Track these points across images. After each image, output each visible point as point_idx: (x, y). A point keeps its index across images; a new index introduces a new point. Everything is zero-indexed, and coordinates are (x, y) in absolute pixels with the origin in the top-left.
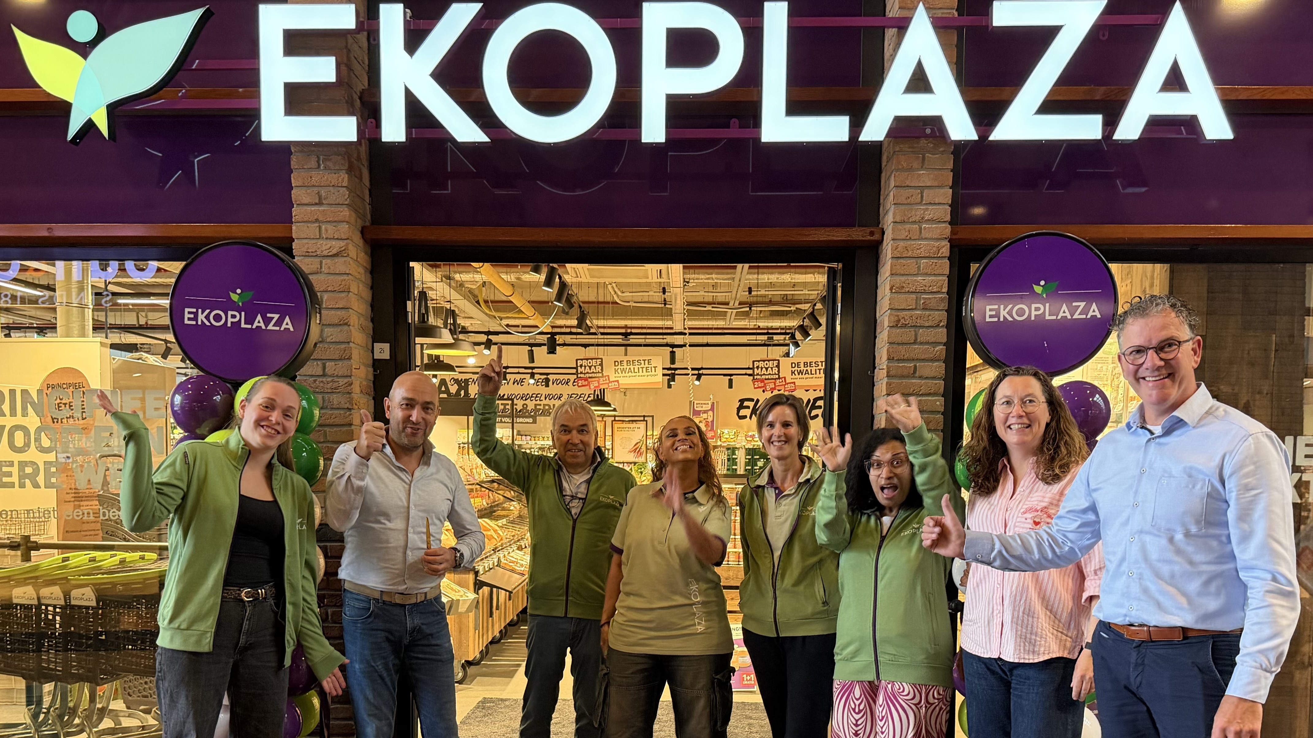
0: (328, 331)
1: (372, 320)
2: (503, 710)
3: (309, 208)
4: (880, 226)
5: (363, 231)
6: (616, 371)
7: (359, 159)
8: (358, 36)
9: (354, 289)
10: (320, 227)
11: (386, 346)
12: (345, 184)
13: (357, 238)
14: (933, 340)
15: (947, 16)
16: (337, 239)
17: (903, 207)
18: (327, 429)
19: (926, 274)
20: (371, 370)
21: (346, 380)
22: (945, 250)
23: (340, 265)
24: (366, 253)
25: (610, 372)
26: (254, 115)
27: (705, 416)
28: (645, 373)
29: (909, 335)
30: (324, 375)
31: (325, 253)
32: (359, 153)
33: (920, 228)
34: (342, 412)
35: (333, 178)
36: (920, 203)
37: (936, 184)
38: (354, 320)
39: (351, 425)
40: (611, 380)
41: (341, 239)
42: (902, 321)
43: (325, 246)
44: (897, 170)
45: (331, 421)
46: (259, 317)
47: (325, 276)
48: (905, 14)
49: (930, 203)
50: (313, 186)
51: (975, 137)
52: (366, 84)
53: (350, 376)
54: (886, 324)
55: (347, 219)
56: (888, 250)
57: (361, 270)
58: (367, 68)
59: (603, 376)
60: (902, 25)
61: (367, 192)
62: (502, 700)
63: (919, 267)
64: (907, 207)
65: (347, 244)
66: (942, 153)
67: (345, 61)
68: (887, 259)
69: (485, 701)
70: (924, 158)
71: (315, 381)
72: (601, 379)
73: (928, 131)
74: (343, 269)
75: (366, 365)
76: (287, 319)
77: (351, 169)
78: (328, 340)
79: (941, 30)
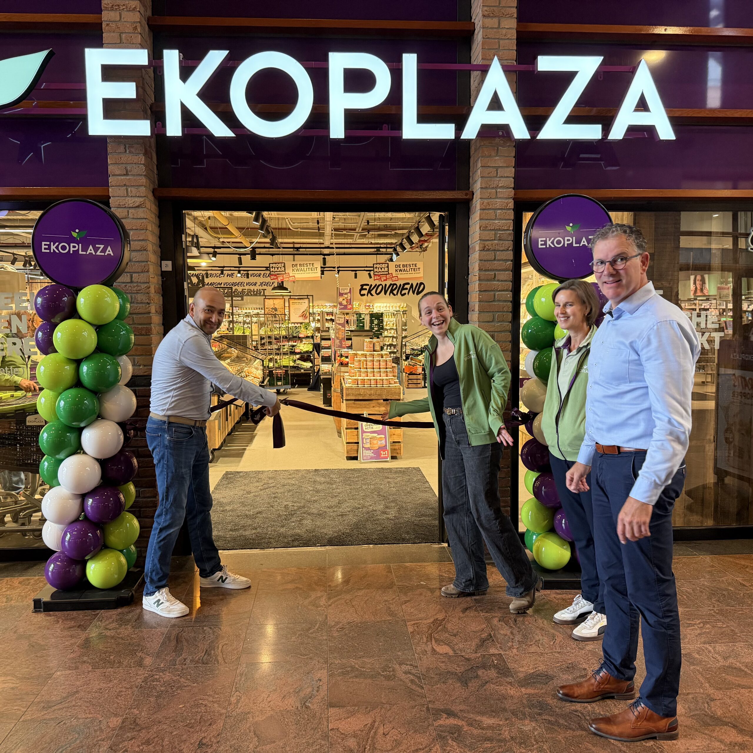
0: (133, 254)
1: (160, 247)
2: (239, 479)
3: (119, 178)
4: (470, 190)
5: (154, 191)
6: (293, 270)
7: (150, 147)
8: (148, 70)
9: (149, 228)
10: (127, 190)
11: (170, 263)
12: (143, 162)
13: (151, 196)
14: (505, 258)
15: (510, 64)
16: (139, 196)
17: (486, 179)
18: (134, 316)
19: (500, 219)
20: (160, 278)
21: (146, 285)
22: (511, 205)
23: (141, 213)
24: (156, 205)
25: (289, 270)
26: (84, 118)
27: (346, 296)
28: (310, 271)
29: (490, 255)
30: (132, 282)
31: (131, 205)
32: (150, 143)
33: (497, 192)
34: (144, 305)
35: (135, 159)
36: (496, 176)
37: (505, 165)
38: (150, 247)
39: (150, 313)
40: (291, 275)
41: (141, 197)
42: (487, 247)
43: (130, 201)
44: (482, 157)
45: (137, 311)
46: (91, 247)
47: (131, 220)
48: (486, 62)
49: (502, 177)
50: (122, 163)
51: (528, 137)
52: (153, 100)
53: (149, 283)
54: (477, 248)
55: (144, 184)
56: (477, 204)
57: (153, 216)
58: (153, 90)
59: (285, 273)
60: (484, 70)
61: (155, 167)
62: (238, 472)
63: (496, 215)
64: (489, 179)
65: (145, 200)
66: (509, 146)
67: (141, 85)
68: (477, 209)
69: (227, 473)
70: (498, 149)
71: (126, 286)
72: (285, 275)
73: (501, 133)
74: (142, 215)
75: (157, 275)
76: (109, 248)
77: (146, 153)
78: (134, 260)
79: (507, 73)
